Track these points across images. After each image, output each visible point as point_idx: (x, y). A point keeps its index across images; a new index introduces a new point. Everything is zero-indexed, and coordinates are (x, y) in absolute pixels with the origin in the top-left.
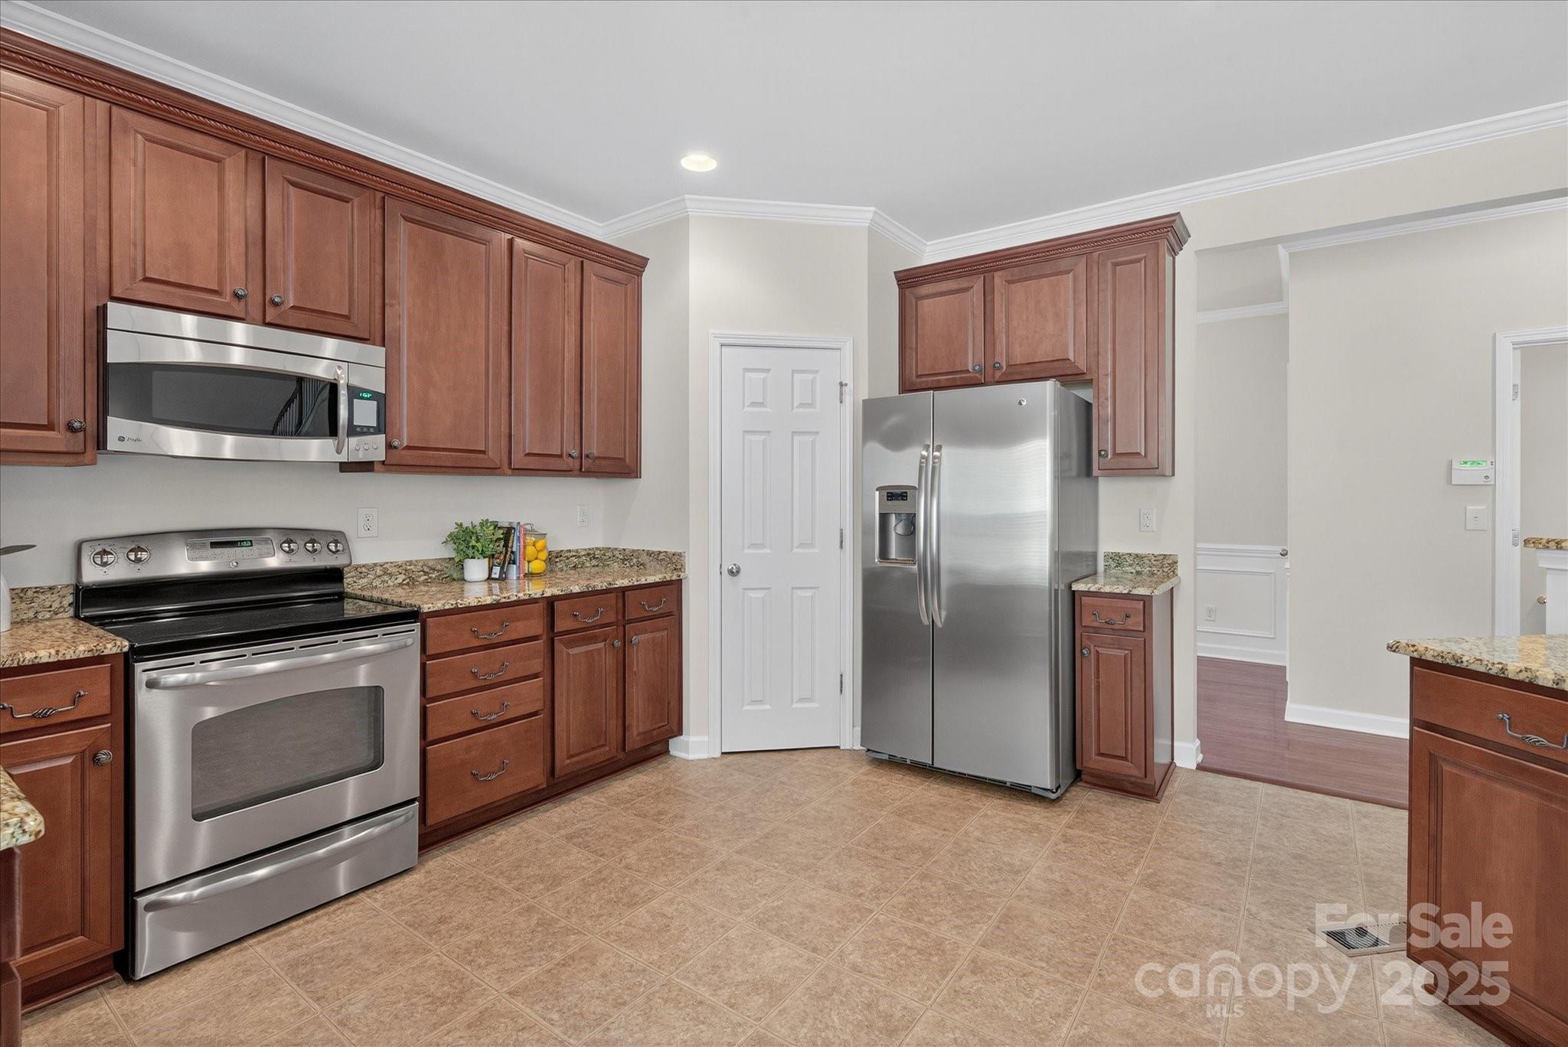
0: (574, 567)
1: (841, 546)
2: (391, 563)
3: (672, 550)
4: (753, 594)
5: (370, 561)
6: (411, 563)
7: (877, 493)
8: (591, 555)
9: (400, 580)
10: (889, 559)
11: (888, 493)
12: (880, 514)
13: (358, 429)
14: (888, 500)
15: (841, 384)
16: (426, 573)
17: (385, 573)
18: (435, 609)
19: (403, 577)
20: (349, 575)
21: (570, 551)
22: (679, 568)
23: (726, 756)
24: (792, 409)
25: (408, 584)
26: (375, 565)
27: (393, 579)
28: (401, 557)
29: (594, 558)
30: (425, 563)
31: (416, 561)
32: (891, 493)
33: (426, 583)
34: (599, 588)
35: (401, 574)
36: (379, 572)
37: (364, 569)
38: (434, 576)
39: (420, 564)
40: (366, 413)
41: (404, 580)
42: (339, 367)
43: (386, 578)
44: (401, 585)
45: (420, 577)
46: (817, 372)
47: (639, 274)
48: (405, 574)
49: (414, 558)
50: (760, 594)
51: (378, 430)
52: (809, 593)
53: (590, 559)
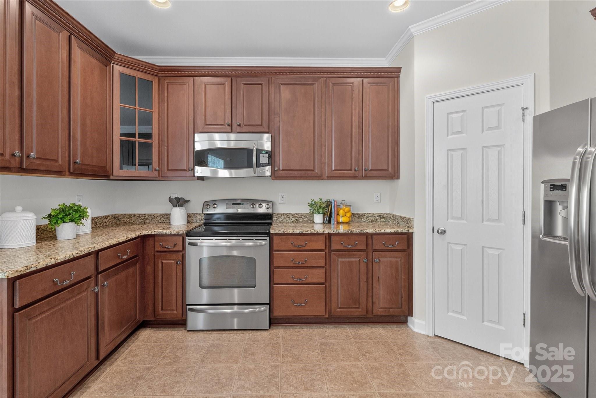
0: (372, 221)
1: (524, 223)
2: (290, 213)
3: (408, 216)
4: (455, 247)
5: (282, 212)
6: (297, 214)
7: (543, 185)
8: (381, 216)
9: (293, 220)
10: (555, 237)
11: (551, 185)
12: (546, 202)
13: (262, 165)
14: (551, 191)
15: (524, 109)
16: (303, 219)
17: (287, 217)
18: (275, 232)
19: (294, 219)
20: (275, 217)
21: (369, 213)
22: (410, 227)
23: (437, 337)
24: (483, 132)
25: (296, 222)
26: (284, 214)
27: (290, 219)
28: (293, 212)
29: (383, 218)
30: (302, 215)
31: (299, 214)
32: (553, 185)
33: (303, 222)
34: (355, 232)
35: (293, 218)
36: (285, 217)
37: (280, 215)
38: (306, 220)
39: (301, 215)
40: (264, 159)
41: (294, 220)
42: (255, 144)
43: (288, 219)
44: (293, 222)
45: (300, 219)
46: (503, 104)
47: (398, 77)
48: (295, 218)
49: (298, 212)
50: (459, 248)
51: (268, 165)
52: (496, 252)
53: (381, 218)
